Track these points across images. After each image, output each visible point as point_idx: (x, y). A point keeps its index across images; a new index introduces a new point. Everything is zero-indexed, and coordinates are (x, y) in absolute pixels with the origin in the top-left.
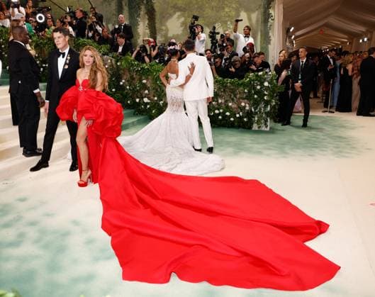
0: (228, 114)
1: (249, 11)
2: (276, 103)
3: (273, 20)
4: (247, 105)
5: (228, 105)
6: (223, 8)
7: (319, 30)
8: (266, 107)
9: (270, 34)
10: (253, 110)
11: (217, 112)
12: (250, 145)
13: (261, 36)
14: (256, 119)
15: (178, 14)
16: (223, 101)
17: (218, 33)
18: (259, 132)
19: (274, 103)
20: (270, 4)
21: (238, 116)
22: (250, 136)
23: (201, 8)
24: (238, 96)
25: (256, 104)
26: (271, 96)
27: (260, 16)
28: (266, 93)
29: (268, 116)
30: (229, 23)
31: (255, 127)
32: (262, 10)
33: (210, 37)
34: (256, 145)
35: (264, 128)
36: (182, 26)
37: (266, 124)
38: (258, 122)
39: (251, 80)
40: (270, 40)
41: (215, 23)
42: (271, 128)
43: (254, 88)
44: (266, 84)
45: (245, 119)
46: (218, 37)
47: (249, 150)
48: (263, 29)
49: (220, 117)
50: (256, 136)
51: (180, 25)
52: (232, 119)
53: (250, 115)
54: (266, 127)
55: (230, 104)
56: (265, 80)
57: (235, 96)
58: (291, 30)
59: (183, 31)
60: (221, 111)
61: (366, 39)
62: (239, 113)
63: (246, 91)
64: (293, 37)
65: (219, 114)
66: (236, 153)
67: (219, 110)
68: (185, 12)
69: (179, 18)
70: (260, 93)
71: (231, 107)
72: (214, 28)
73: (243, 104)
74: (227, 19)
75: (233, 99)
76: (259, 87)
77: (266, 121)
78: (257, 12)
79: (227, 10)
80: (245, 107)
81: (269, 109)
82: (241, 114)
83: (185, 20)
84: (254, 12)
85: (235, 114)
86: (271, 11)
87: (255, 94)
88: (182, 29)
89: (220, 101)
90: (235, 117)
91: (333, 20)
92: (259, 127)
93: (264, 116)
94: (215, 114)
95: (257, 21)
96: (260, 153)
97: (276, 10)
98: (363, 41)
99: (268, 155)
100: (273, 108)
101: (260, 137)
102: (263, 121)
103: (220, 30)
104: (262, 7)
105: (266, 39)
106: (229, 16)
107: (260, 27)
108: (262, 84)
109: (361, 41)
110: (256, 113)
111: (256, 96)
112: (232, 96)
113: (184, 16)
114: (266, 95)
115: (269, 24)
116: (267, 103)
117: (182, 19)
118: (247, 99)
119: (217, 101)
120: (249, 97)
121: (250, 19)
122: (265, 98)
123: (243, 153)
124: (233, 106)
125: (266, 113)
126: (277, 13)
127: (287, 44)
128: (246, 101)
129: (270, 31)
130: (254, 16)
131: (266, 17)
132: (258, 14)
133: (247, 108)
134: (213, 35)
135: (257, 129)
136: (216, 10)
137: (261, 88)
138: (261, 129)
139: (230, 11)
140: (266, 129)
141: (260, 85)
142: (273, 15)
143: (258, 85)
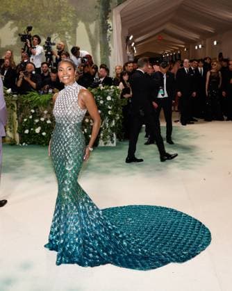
1: (87, 21)
2: (121, 117)
3: (111, 31)
4: (91, 121)
6: (60, 18)
7: (157, 36)
8: (110, 122)
9: (110, 45)
12: (98, 164)
13: (101, 47)
14: (102, 135)
15: (10, 23)
17: (54, 44)
18: (106, 149)
19: (118, 118)
20: (108, 14)
23: (36, 17)
26: (115, 111)
27: (98, 26)
28: (109, 108)
29: (113, 132)
30: (66, 33)
31: (101, 143)
32: (100, 20)
34: (103, 164)
35: (110, 144)
36: (15, 36)
37: (112, 140)
38: (104, 138)
40: (110, 51)
41: (52, 33)
42: (117, 144)
44: (109, 98)
46: (54, 48)
48: (102, 40)
50: (103, 153)
51: (13, 34)
54: (113, 142)
56: (107, 94)
58: (131, 39)
59: (18, 41)
61: (200, 46)
64: (133, 44)
68: (18, 21)
69: (11, 27)
72: (49, 39)
74: (65, 29)
76: (102, 102)
77: (112, 136)
78: (95, 22)
79: (63, 19)
80: (89, 123)
81: (113, 124)
82: (85, 130)
83: (19, 29)
84: (92, 22)
86: (109, 22)
87: (99, 109)
88: (16, 39)
92: (105, 144)
93: (109, 131)
95: (96, 31)
97: (112, 19)
98: (198, 47)
99: (116, 174)
100: (117, 122)
102: (108, 137)
104: (99, 17)
105: (106, 51)
106: (66, 26)
107: (98, 38)
108: (104, 99)
109: (196, 47)
110: (101, 129)
111: (100, 111)
113: (17, 26)
114: (109, 110)
115: (108, 35)
116: (111, 118)
117: (16, 29)
121: (88, 30)
122: (109, 113)
125: (111, 128)
126: (115, 23)
127: (128, 52)
129: (109, 42)
130: (93, 26)
131: (105, 28)
132: (96, 25)
134: (48, 47)
135: (103, 145)
136: (52, 20)
137: (104, 103)
138: (107, 145)
139: (67, 21)
140: (112, 145)
141: (103, 100)
142: (111, 25)
143: (100, 100)
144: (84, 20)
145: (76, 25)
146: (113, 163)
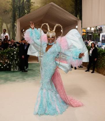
1: (7, 23)
3: (16, 27)
4: (8, 61)
8: (15, 62)
9: (16, 33)
10: (11, 63)
12: (10, 78)
14: (12, 66)
18: (14, 72)
19: (19, 60)
20: (15, 21)
21: (5, 66)
24: (4, 58)
25: (12, 61)
26: (17, 57)
28: (15, 56)
31: (12, 70)
32: (12, 23)
34: (13, 78)
35: (15, 70)
38: (13, 68)
40: (16, 35)
44: (15, 53)
45: (8, 67)
47: (10, 80)
52: (2, 67)
53: (9, 65)
54: (17, 69)
56: (14, 51)
57: (3, 58)
58: (23, 31)
63: (7, 55)
64: (24, 33)
66: (5, 82)
70: (13, 56)
77: (16, 67)
78: (10, 24)
80: (7, 62)
81: (17, 62)
85: (3, 65)
86: (15, 24)
87: (11, 57)
90: (3, 66)
93: (15, 65)
95: (10, 27)
96: (15, 81)
97: (17, 23)
99: (18, 81)
101: (15, 74)
104: (12, 22)
105: (14, 35)
107: (11, 29)
108: (13, 53)
111: (11, 58)
112: (2, 58)
115: (15, 29)
116: (16, 60)
121: (7, 27)
122: (15, 58)
123: (8, 82)
124: (2, 62)
125: (16, 64)
126: (17, 25)
128: (7, 59)
130: (9, 25)
131: (14, 26)
137: (13, 54)
144: (6, 23)
145: (2, 25)
146: (17, 77)
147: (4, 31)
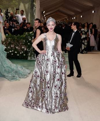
0: (16, 52)
1: (24, 3)
3: (36, 7)
4: (25, 48)
5: (16, 48)
6: (12, 1)
9: (35, 14)
10: (28, 50)
11: (10, 51)
13: (30, 15)
14: (29, 54)
16: (13, 46)
17: (9, 13)
21: (21, 53)
22: (27, 63)
24: (20, 44)
25: (29, 47)
27: (29, 5)
30: (15, 8)
31: (29, 58)
32: (30, 3)
33: (6, 14)
37: (34, 57)
38: (31, 56)
39: (26, 36)
40: (35, 17)
41: (8, 8)
43: (28, 40)
45: (24, 55)
46: (9, 14)
48: (31, 12)
49: (12, 54)
50: (30, 63)
52: (18, 55)
53: (26, 52)
54: (34, 58)
55: (17, 48)
58: (44, 12)
60: (13, 51)
61: (75, 18)
62: (21, 52)
63: (24, 41)
64: (45, 16)
65: (12, 52)
67: (11, 51)
71: (17, 49)
72: (7, 10)
73: (23, 47)
74: (14, 6)
75: (18, 45)
76: (30, 39)
77: (34, 55)
78: (28, 4)
79: (14, 2)
80: (24, 49)
82: (22, 52)
84: (27, 3)
85: (20, 53)
86: (34, 4)
87: (29, 42)
89: (12, 46)
91: (61, 9)
92: (31, 58)
93: (33, 53)
94: (9, 52)
95: (28, 8)
97: (36, 2)
98: (74, 18)
103: (11, 11)
104: (30, 1)
105: (33, 17)
106: (15, 5)
109: (73, 19)
110: (29, 52)
111: (29, 44)
115: (34, 9)
118: (25, 45)
119: (11, 46)
120: (26, 44)
121: (25, 7)
126: (37, 4)
127: (42, 19)
128: (24, 46)
129: (34, 13)
131: (32, 6)
133: (25, 49)
134: (7, 13)
135: (30, 59)
136: (9, 2)
138: (32, 59)
139: (15, 3)
140: (34, 59)
141: (31, 38)
142: (35, 5)
143: (30, 38)
145: (19, 5)
147: (21, 12)
